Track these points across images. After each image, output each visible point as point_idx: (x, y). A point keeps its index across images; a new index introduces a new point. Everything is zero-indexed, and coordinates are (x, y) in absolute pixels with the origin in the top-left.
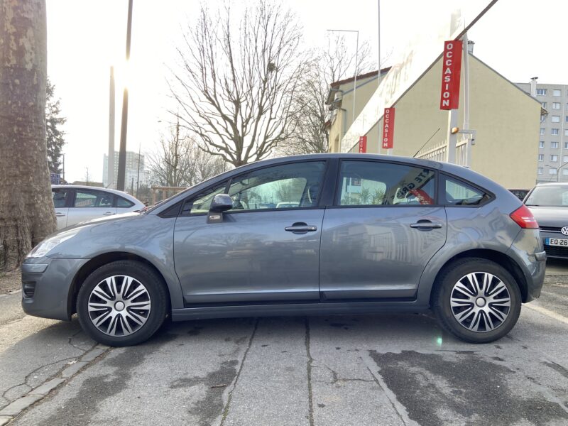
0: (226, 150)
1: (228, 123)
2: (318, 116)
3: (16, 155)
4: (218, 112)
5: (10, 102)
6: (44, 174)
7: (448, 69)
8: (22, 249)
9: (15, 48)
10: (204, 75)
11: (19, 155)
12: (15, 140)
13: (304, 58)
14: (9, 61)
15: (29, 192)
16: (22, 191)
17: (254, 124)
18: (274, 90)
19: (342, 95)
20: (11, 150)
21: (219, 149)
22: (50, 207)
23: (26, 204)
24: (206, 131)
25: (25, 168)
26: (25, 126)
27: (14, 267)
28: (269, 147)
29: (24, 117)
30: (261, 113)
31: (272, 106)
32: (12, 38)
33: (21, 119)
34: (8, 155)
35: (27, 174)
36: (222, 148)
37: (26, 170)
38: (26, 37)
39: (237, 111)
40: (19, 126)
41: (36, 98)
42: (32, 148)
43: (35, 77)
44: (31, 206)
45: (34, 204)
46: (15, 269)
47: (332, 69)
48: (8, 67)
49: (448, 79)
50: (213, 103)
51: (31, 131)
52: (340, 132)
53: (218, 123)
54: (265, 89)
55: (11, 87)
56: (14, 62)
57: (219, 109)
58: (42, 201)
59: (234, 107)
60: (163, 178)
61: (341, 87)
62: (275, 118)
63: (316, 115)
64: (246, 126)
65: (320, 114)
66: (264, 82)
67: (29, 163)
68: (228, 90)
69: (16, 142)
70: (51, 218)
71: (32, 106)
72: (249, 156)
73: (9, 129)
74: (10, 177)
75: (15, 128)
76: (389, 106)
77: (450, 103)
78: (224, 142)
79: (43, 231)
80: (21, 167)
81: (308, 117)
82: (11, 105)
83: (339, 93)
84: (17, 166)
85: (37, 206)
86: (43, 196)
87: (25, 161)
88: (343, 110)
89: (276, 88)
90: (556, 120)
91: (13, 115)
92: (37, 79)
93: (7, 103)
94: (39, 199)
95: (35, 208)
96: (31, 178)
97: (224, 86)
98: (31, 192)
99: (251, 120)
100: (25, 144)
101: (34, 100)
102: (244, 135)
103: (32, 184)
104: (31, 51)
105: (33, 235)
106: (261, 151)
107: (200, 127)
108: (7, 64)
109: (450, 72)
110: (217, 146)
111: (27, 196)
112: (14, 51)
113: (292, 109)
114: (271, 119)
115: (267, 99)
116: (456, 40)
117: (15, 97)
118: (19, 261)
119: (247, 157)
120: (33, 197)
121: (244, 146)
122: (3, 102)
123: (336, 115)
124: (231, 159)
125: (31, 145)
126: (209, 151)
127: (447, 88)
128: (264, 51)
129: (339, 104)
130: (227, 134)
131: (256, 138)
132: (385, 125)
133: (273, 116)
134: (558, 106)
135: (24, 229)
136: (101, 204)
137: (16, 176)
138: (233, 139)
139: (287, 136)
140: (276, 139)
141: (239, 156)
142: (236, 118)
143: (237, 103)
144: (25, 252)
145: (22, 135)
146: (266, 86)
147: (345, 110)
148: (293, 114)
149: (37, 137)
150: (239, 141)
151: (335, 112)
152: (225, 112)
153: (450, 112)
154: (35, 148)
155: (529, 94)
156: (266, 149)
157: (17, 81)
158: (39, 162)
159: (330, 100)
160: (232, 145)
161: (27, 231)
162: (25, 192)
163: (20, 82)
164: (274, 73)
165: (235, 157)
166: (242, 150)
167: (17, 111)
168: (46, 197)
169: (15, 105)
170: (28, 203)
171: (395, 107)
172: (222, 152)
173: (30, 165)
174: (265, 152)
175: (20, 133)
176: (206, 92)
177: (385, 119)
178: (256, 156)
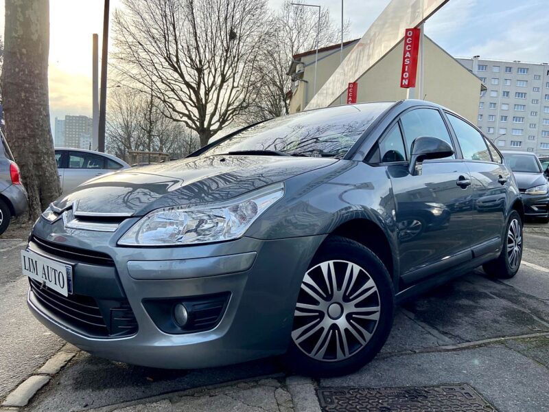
0: (189, 117)
1: (191, 91)
2: (277, 85)
3: (24, 119)
4: (181, 79)
5: (17, 70)
6: (48, 136)
7: (408, 53)
8: (32, 204)
9: (21, 19)
10: (167, 41)
11: (27, 119)
12: (22, 105)
13: (265, 29)
14: (16, 31)
15: (36, 152)
16: (30, 152)
17: (216, 92)
18: (236, 59)
19: (304, 67)
20: (19, 114)
21: (181, 115)
22: (54, 167)
23: (34, 164)
24: (169, 98)
25: (32, 131)
26: (31, 92)
27: (26, 220)
28: (231, 115)
29: (30, 84)
30: (223, 81)
31: (234, 74)
32: (19, 9)
33: (27, 85)
34: (17, 119)
35: (34, 136)
36: (184, 115)
37: (33, 133)
38: (32, 9)
39: (200, 78)
40: (25, 92)
41: (41, 67)
42: (38, 113)
43: (40, 47)
44: (38, 165)
45: (41, 164)
46: (28, 222)
47: (291, 40)
48: (16, 37)
49: (407, 62)
50: (175, 70)
51: (37, 97)
52: (302, 103)
53: (181, 90)
54: (227, 58)
55: (18, 55)
56: (20, 32)
57: (182, 75)
58: (48, 162)
59: (197, 74)
60: (120, 144)
61: (303, 59)
62: (238, 87)
63: (275, 84)
64: (208, 94)
65: (278, 83)
66: (227, 51)
67: (36, 126)
68: (190, 57)
69: (24, 107)
70: (56, 177)
71: (38, 74)
72: (212, 123)
73: (17, 95)
74: (19, 138)
75: (23, 94)
76: (352, 81)
77: (409, 83)
78: (187, 109)
79: (49, 189)
80: (28, 130)
81: (266, 87)
82: (19, 73)
83: (301, 65)
84: (25, 130)
85: (43, 166)
86: (49, 157)
87: (32, 124)
88: (304, 81)
89: (239, 57)
90: (494, 94)
91: (20, 81)
92: (42, 49)
93: (15, 71)
94: (44, 159)
95: (42, 168)
96: (38, 140)
97: (186, 53)
98: (38, 153)
99: (214, 88)
100: (32, 109)
101: (40, 68)
102: (206, 103)
103: (38, 146)
104: (36, 22)
105: (40, 192)
106: (223, 119)
107: (163, 94)
108: (14, 34)
109: (409, 56)
110: (179, 113)
111: (35, 156)
112: (20, 21)
113: (253, 79)
114: (233, 87)
115: (229, 68)
116: (415, 28)
117: (22, 65)
118: (30, 215)
119: (210, 124)
120: (39, 158)
121: (207, 113)
122: (11, 69)
123: (298, 86)
124: (194, 126)
125: (38, 110)
126: (171, 118)
127: (406, 70)
128: (226, 19)
129: (301, 75)
130: (190, 101)
131: (219, 106)
132: (348, 98)
133: (236, 85)
134: (496, 82)
135: (33, 186)
136: (88, 166)
137: (24, 138)
138: (196, 106)
139: (248, 105)
140: (237, 107)
141: (202, 123)
142: (199, 85)
143: (200, 71)
144: (35, 207)
145: (29, 100)
146: (228, 55)
147: (307, 82)
148: (254, 84)
149: (42, 103)
150: (202, 108)
151: (296, 83)
152: (187, 78)
153: (408, 89)
154: (41, 114)
155: (471, 71)
156: (228, 117)
157: (24, 51)
158: (44, 126)
159: (292, 71)
160: (195, 111)
161: (36, 188)
162: (33, 153)
163: (27, 51)
164: (236, 42)
165: (198, 124)
166: (205, 117)
167: (24, 78)
168: (51, 158)
169: (22, 73)
170: (35, 162)
171: (358, 82)
172: (185, 119)
173: (37, 129)
174: (227, 120)
175: (27, 99)
176: (168, 59)
177: (349, 92)
178: (218, 124)
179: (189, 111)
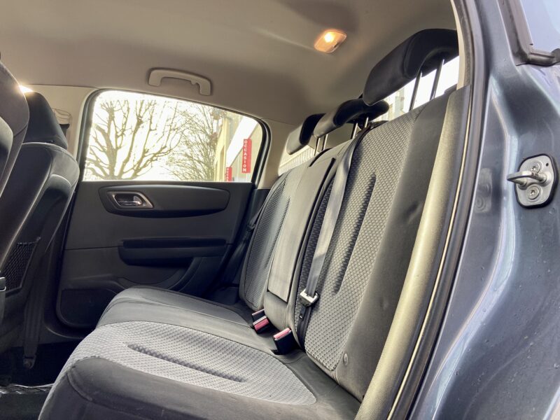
0: (97, 164)
28: (149, 162)
31: (152, 116)
39: (110, 119)
52: (225, 144)
59: (108, 115)
62: (156, 130)
72: (124, 171)
102: (117, 148)
106: (138, 167)
114: (150, 130)
119: (122, 172)
121: (118, 159)
123: (222, 126)
130: (97, 145)
131: (133, 153)
139: (170, 150)
140: (157, 153)
141: (112, 171)
142: (109, 127)
143: (111, 111)
150: (112, 154)
156: (145, 164)
160: (104, 158)
171: (252, 138)
177: (244, 152)
178: (132, 172)
179: (97, 158)
